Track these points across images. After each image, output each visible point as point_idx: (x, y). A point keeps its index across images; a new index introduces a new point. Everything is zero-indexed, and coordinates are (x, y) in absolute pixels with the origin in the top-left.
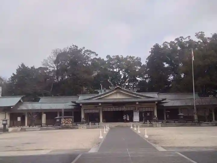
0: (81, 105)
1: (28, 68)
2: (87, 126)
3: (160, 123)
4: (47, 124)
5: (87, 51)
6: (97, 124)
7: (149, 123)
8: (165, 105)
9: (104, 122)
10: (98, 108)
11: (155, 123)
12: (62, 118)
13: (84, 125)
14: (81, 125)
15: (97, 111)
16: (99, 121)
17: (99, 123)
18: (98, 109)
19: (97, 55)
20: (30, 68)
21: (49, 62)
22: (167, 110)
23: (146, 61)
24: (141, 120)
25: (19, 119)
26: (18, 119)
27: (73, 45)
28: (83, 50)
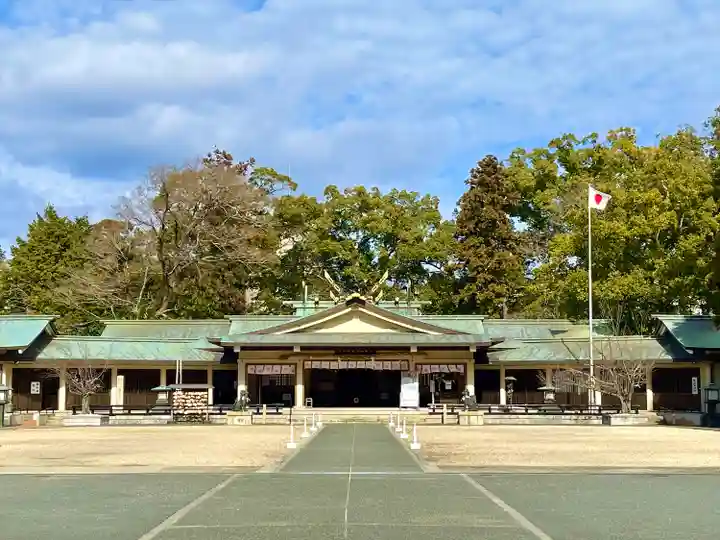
0: (237, 350)
1: (66, 222)
2: (254, 416)
3: (481, 412)
4: (128, 407)
5: (263, 171)
6: (286, 410)
7: (448, 414)
8: (503, 357)
9: (309, 404)
10: (291, 360)
11: (466, 412)
12: (174, 390)
13: (244, 413)
14: (239, 413)
15: (287, 370)
16: (291, 403)
17: (291, 407)
18: (290, 364)
19: (294, 186)
20: (74, 221)
21: (138, 207)
22: (508, 373)
23: (456, 211)
24: (424, 401)
25: (36, 388)
26: (32, 388)
27: (217, 152)
28: (250, 169)
